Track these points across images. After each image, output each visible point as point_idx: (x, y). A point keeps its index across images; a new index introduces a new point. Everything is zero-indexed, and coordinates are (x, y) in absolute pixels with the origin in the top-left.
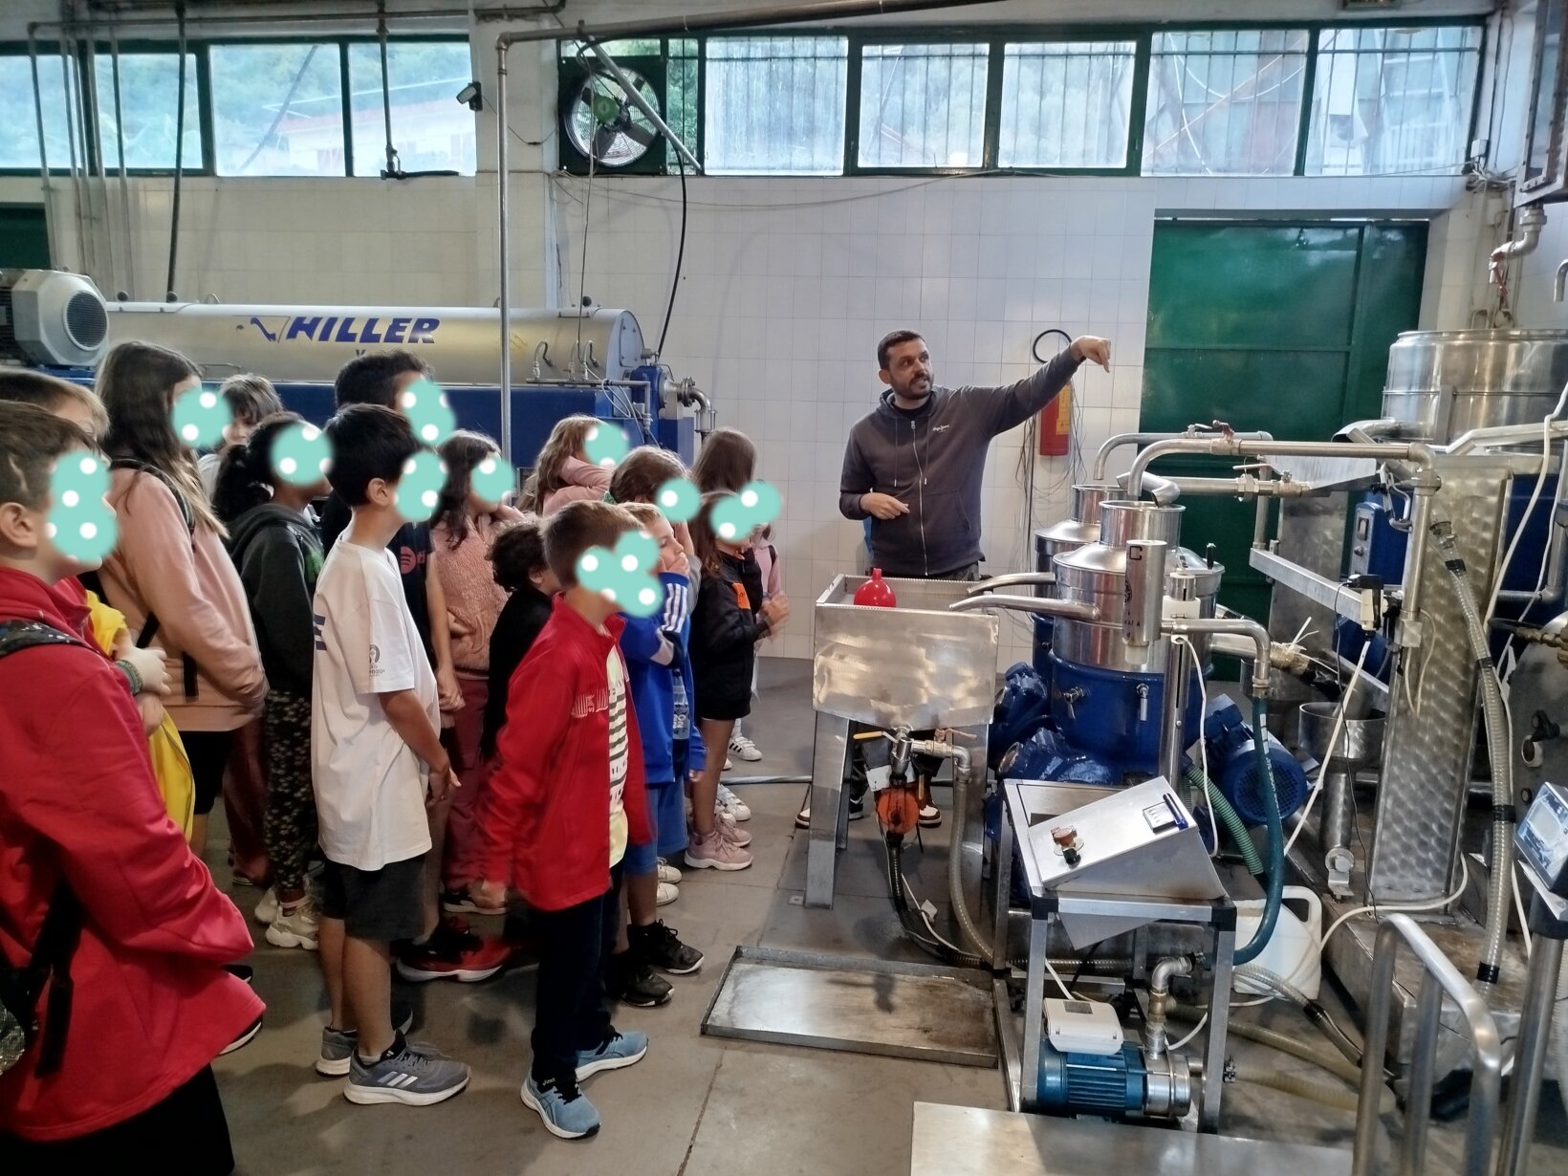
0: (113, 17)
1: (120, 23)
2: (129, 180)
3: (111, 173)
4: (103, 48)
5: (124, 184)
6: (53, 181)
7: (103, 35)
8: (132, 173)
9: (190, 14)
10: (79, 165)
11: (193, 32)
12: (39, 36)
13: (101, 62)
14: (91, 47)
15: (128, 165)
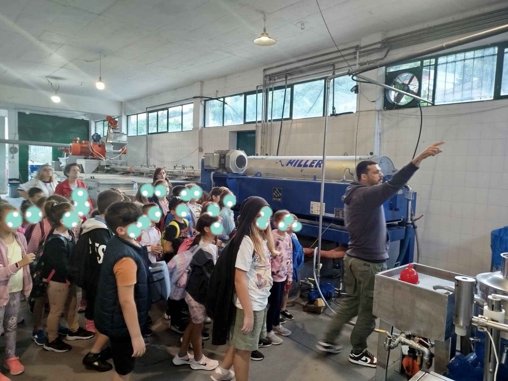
0: (274, 82)
1: (275, 82)
2: (273, 123)
3: (270, 121)
4: (271, 90)
5: (271, 124)
6: (258, 124)
7: (271, 86)
8: (274, 120)
9: (289, 78)
10: (263, 120)
11: (289, 82)
12: (259, 89)
13: (270, 93)
14: (269, 90)
15: (273, 118)
